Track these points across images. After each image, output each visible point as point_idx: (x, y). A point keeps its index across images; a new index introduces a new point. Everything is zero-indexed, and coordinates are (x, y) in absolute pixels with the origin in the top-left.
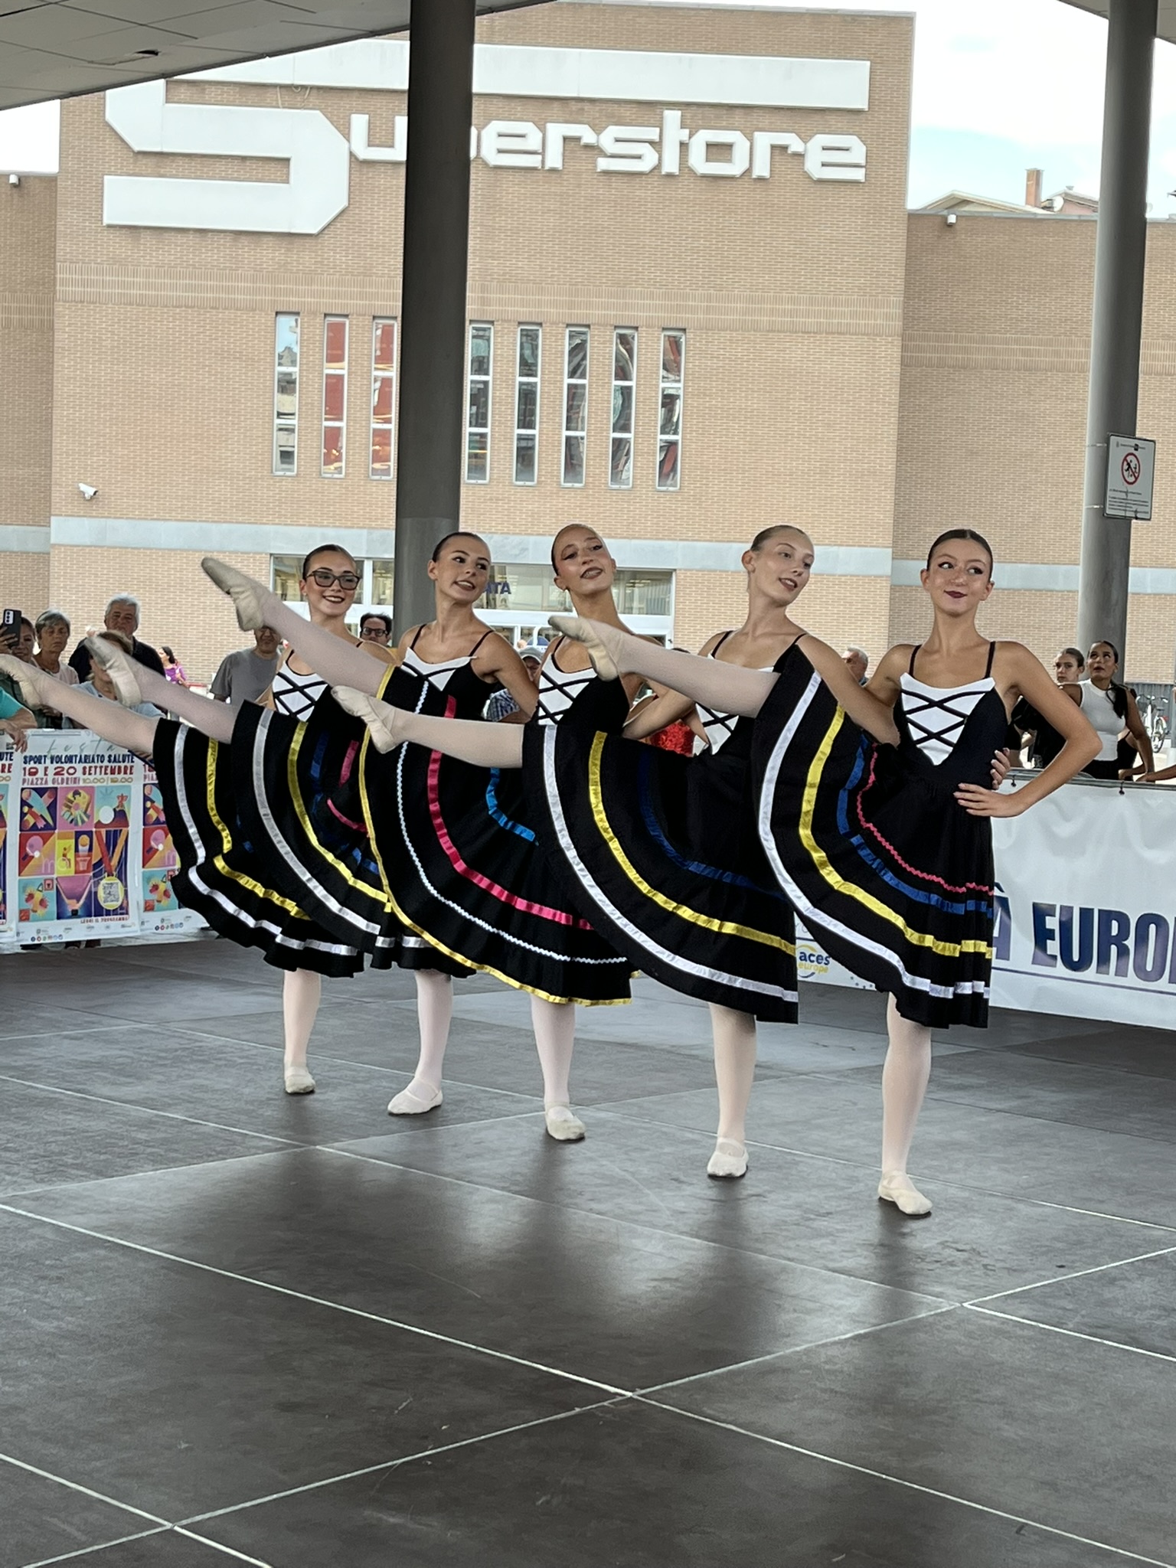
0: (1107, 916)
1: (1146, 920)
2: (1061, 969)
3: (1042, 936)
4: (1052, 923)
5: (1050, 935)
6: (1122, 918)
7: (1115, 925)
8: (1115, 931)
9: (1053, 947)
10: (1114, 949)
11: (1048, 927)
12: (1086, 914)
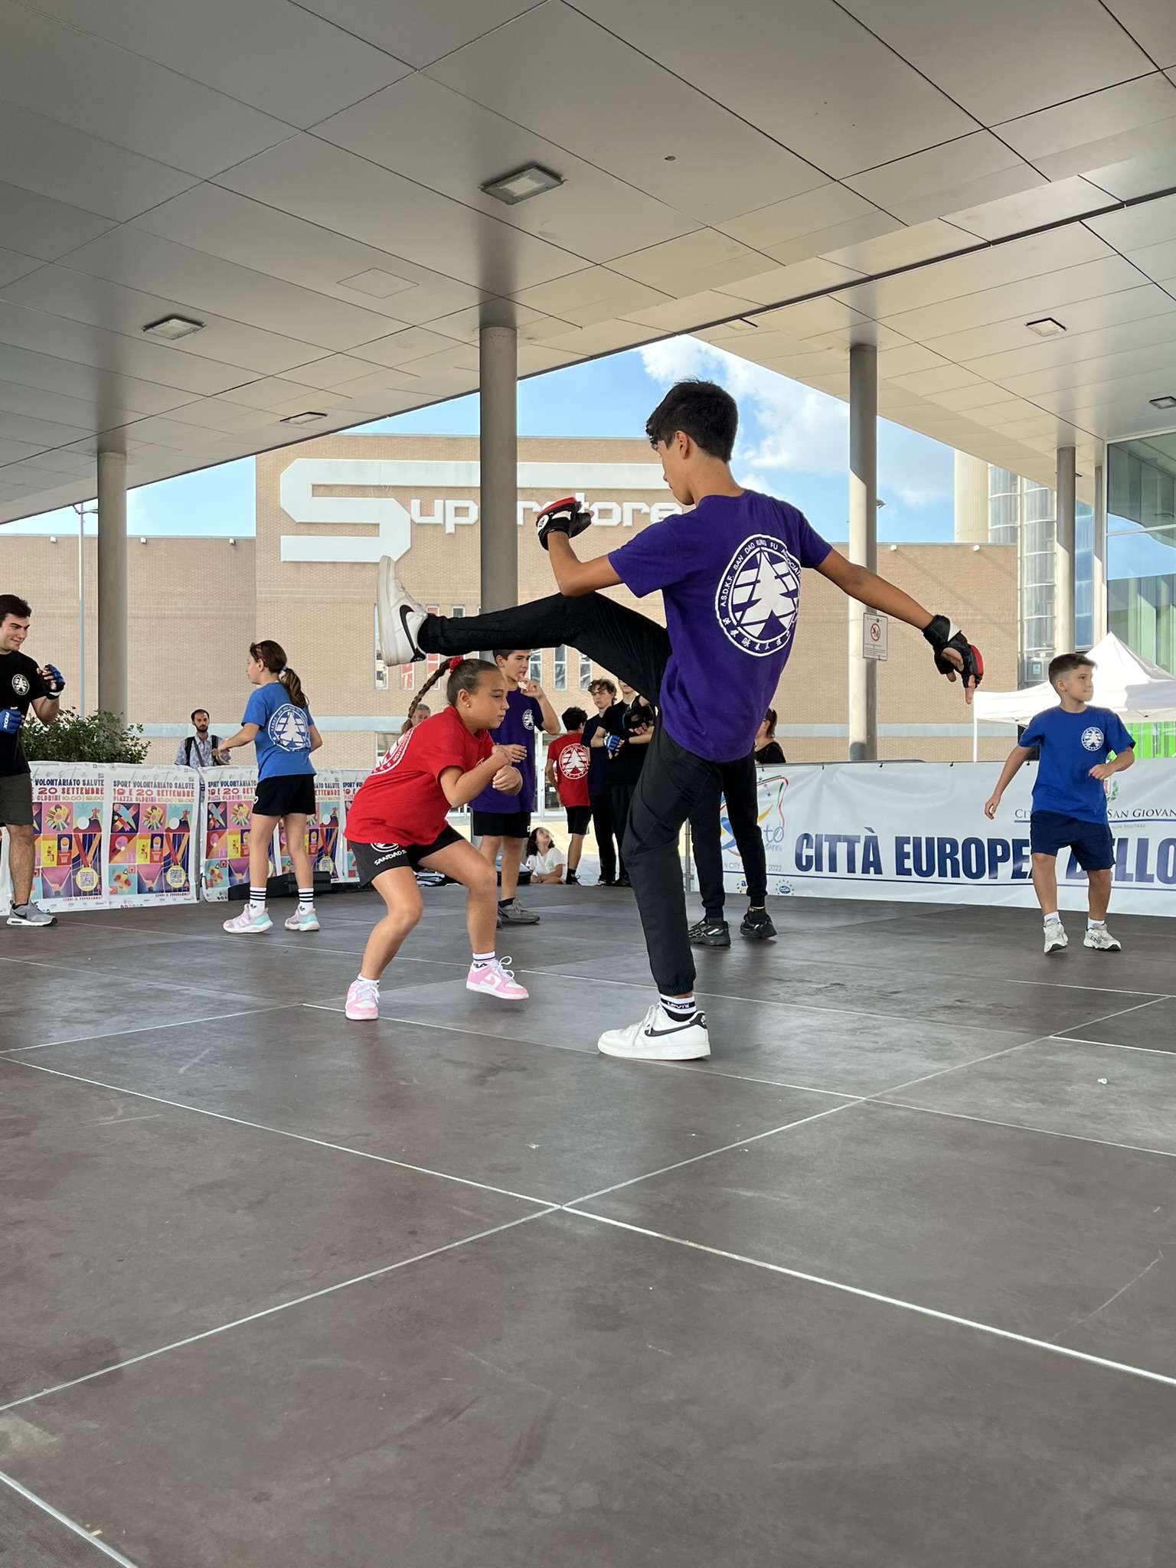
0: (942, 842)
1: (967, 843)
2: (915, 876)
3: (901, 856)
4: (908, 848)
5: (907, 856)
6: (954, 843)
7: (948, 847)
8: (948, 850)
9: (909, 864)
10: (948, 861)
11: (905, 851)
12: (930, 841)
